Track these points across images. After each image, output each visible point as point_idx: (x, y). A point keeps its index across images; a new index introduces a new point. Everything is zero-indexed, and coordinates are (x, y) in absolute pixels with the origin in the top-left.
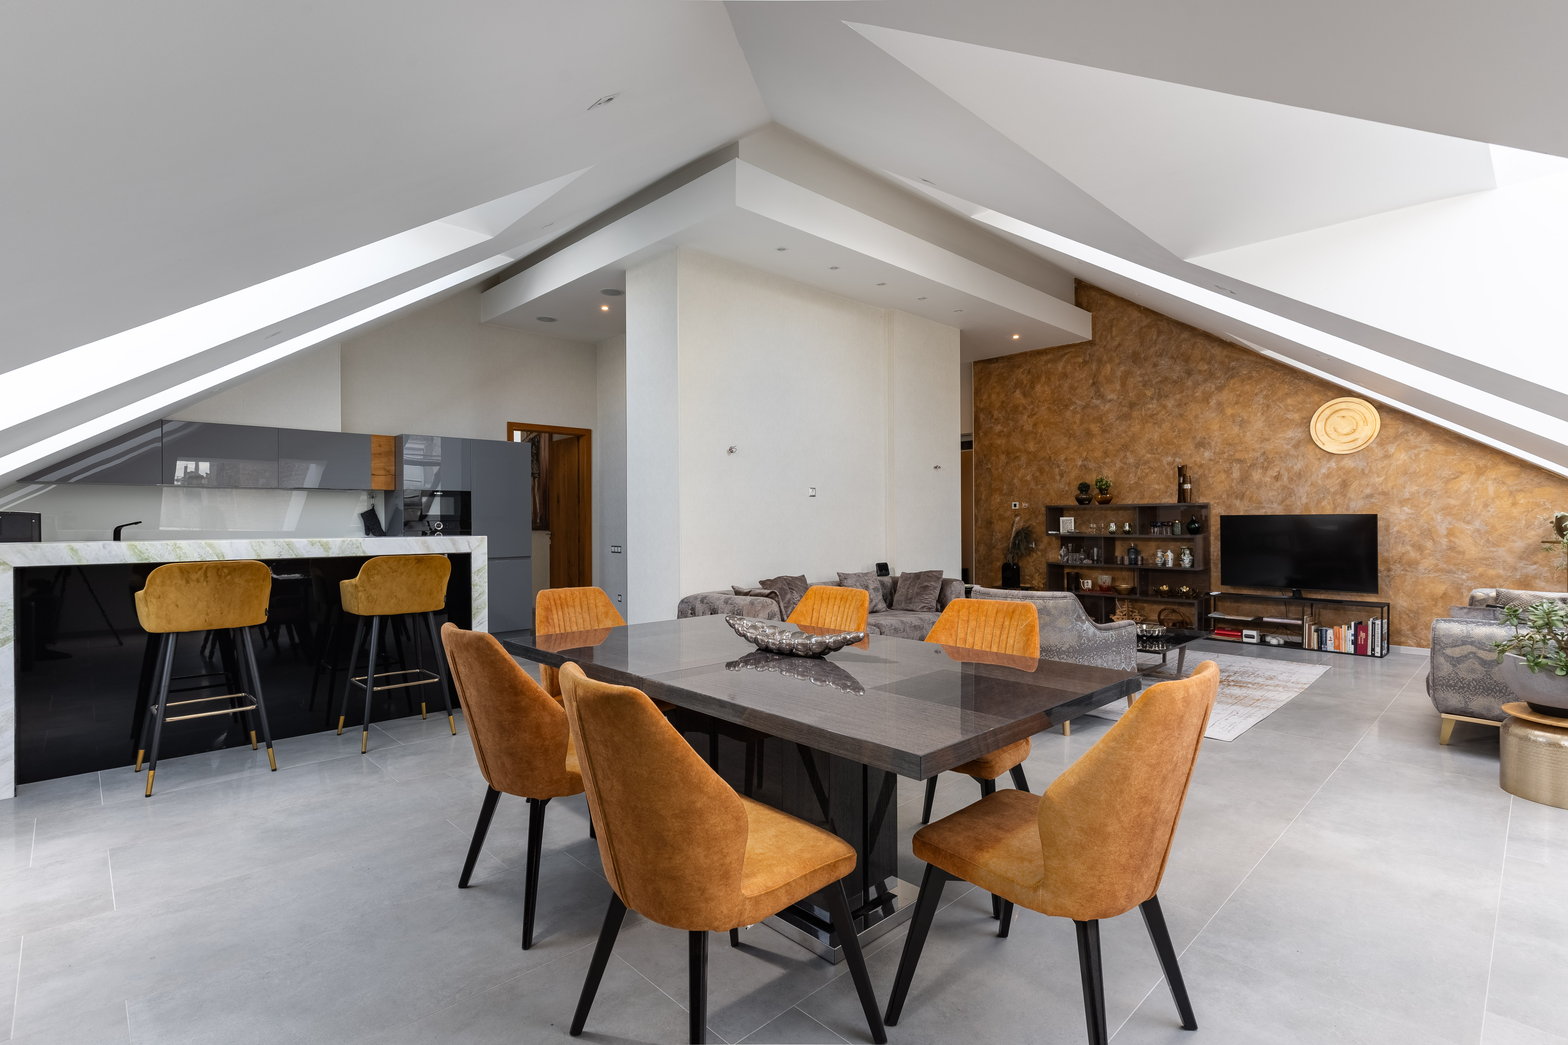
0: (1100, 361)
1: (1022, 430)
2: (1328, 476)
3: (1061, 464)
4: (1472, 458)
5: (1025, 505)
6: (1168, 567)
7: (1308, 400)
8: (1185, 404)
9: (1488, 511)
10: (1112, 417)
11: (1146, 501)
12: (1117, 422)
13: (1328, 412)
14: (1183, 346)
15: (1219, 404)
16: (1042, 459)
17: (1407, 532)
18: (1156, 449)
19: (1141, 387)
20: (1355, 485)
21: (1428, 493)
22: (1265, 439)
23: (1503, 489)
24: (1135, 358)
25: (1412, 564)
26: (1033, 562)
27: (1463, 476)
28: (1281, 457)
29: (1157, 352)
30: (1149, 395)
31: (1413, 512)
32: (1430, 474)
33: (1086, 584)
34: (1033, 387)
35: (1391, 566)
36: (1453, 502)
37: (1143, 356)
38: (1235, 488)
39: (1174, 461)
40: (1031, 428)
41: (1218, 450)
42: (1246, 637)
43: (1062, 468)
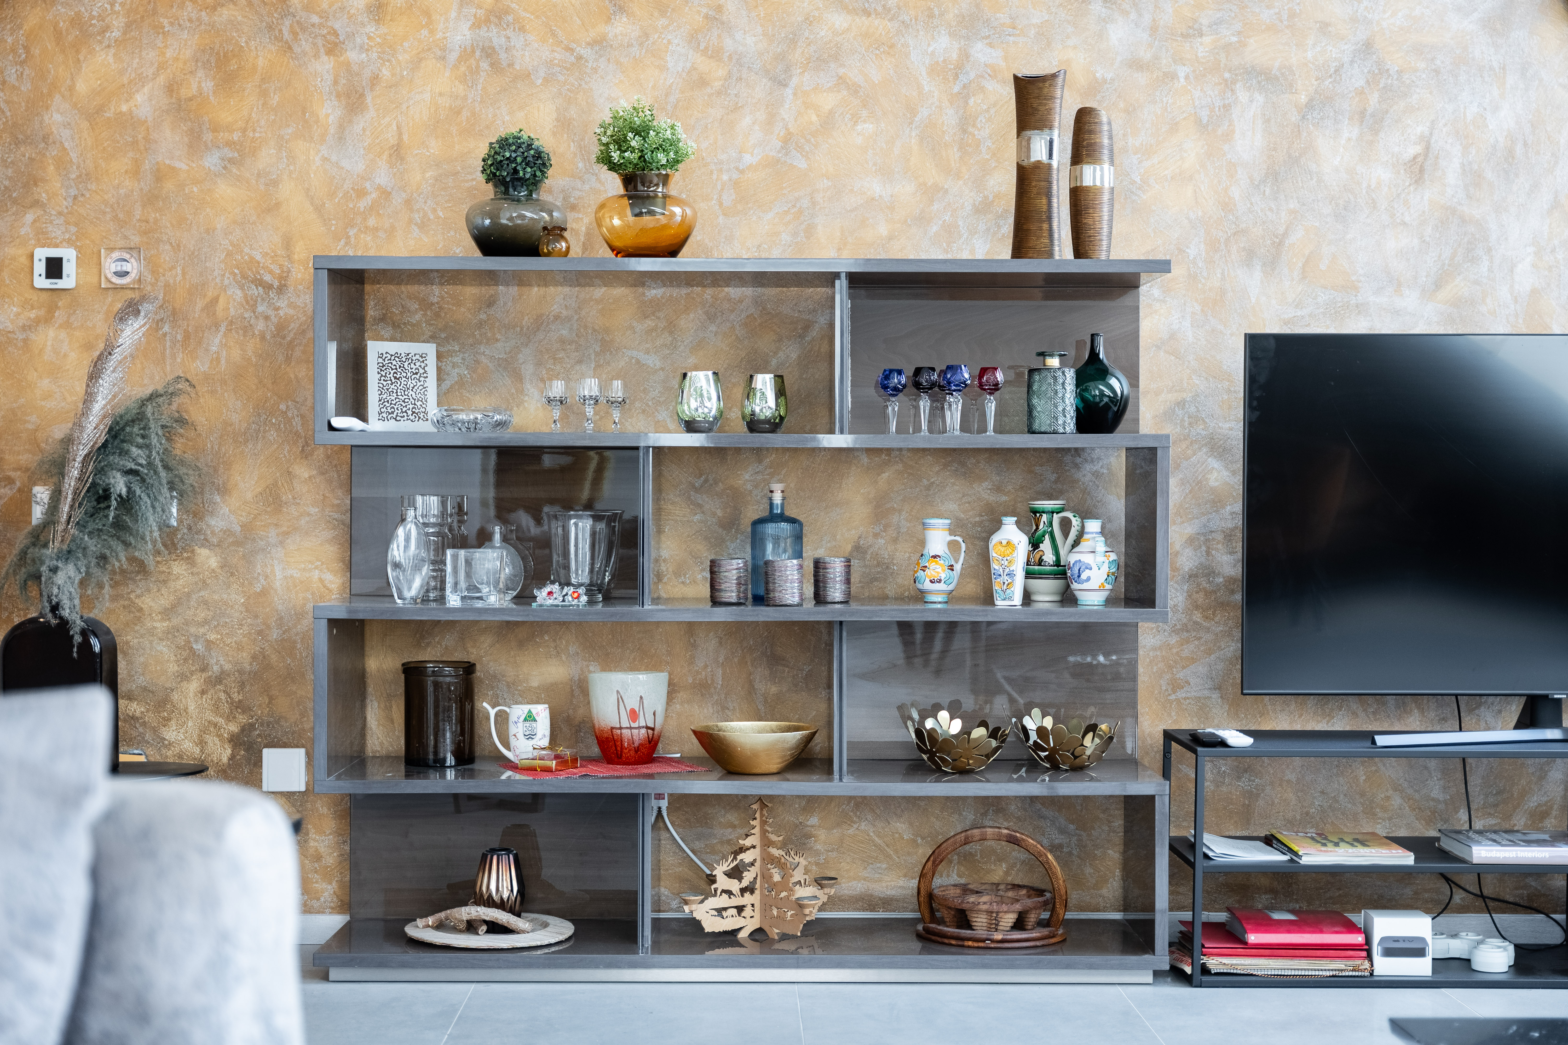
3: (351, 36)
6: (1009, 611)
26: (167, 613)
28: (1437, 72)
33: (517, 729)
39: (965, 55)
42: (1389, 952)
43: (353, 56)
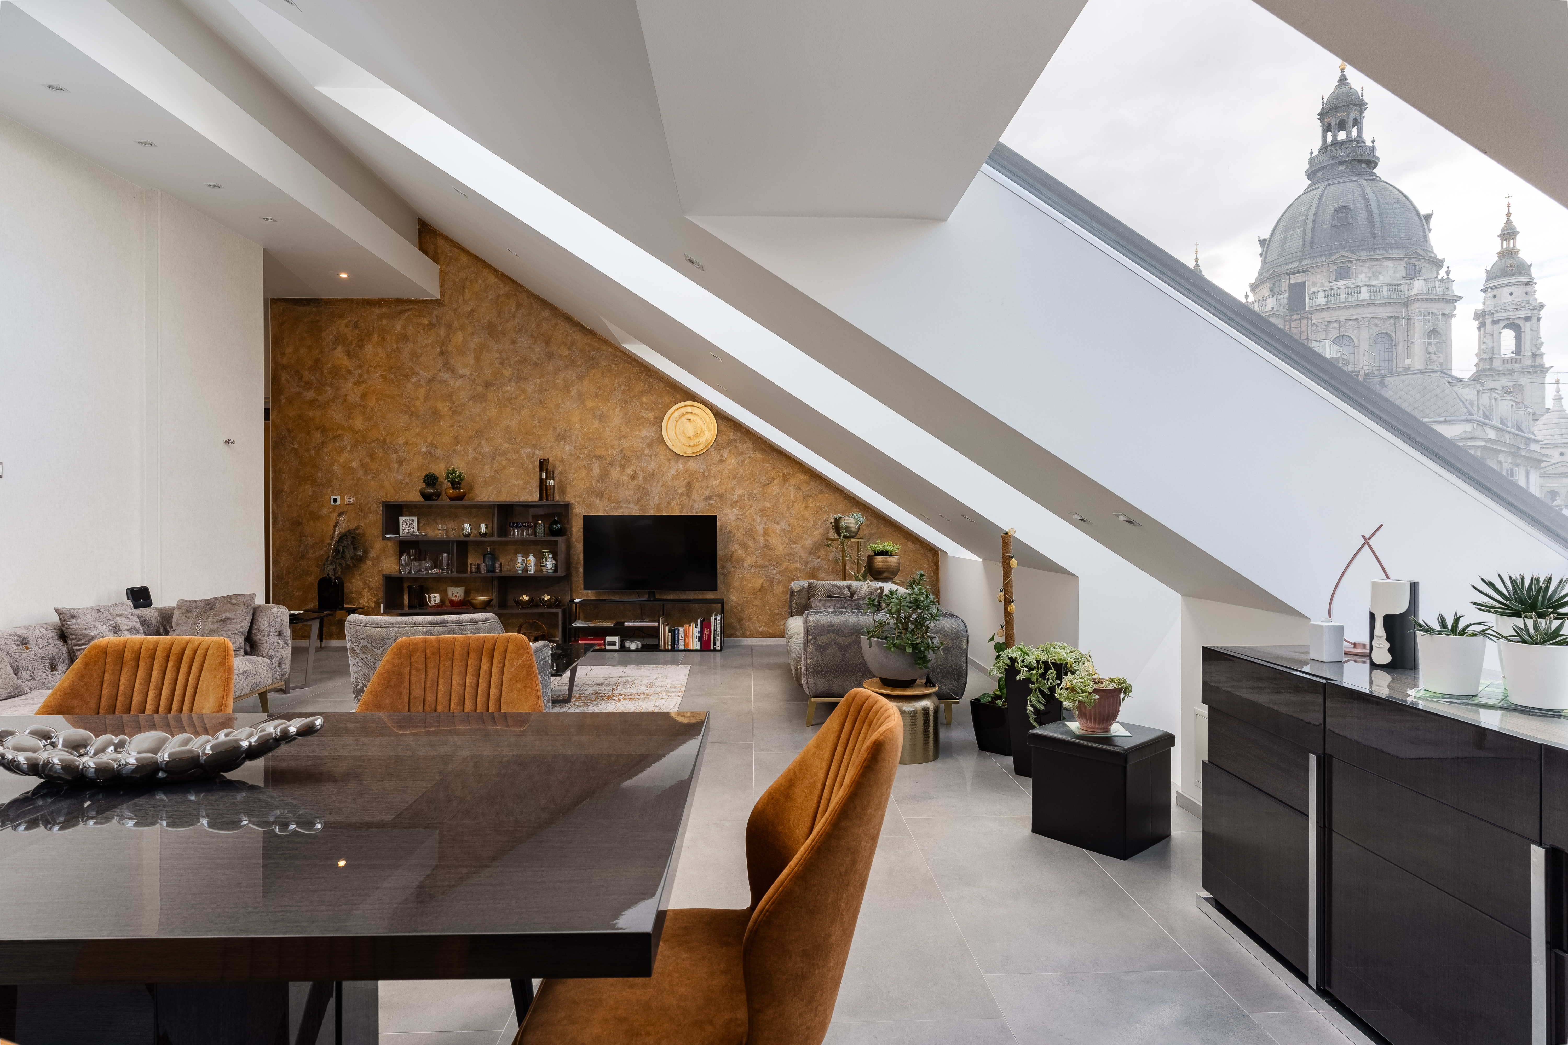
0: (449, 326)
1: (345, 401)
2: (676, 477)
3: (400, 449)
4: (780, 466)
5: (349, 500)
6: (531, 574)
7: (660, 401)
8: (546, 390)
9: (790, 513)
10: (464, 396)
11: (504, 497)
12: (471, 403)
13: (676, 414)
14: (544, 325)
15: (580, 395)
16: (374, 441)
17: (736, 532)
18: (515, 439)
19: (497, 365)
20: (697, 487)
21: (751, 496)
22: (623, 436)
23: (800, 494)
24: (491, 329)
25: (741, 561)
26: (363, 575)
27: (774, 482)
28: (637, 456)
29: (516, 327)
30: (507, 375)
31: (740, 513)
32: (752, 479)
33: (432, 599)
34: (361, 347)
35: (724, 564)
36: (768, 505)
37: (500, 329)
38: (595, 486)
39: (534, 453)
40: (358, 400)
41: (578, 444)
42: (608, 645)
43: (400, 454)
